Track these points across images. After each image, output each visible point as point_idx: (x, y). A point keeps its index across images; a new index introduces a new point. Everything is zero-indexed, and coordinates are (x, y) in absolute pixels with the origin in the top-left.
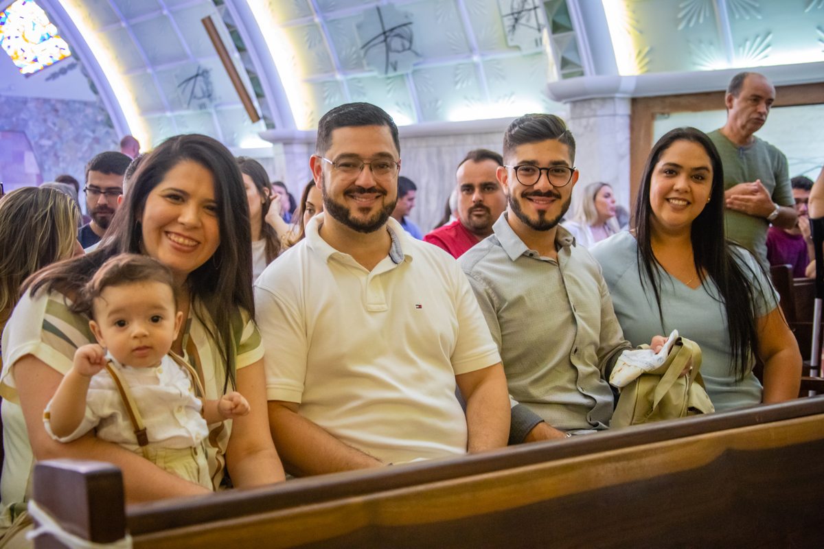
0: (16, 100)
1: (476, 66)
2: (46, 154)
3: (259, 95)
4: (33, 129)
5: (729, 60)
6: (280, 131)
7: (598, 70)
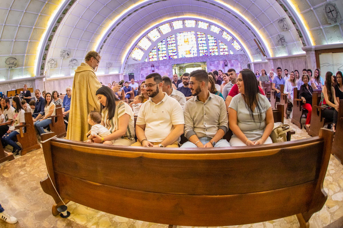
0: (236, 55)
1: (295, 44)
2: (241, 63)
3: (264, 52)
4: (239, 59)
5: (327, 43)
6: (268, 58)
7: (308, 45)
